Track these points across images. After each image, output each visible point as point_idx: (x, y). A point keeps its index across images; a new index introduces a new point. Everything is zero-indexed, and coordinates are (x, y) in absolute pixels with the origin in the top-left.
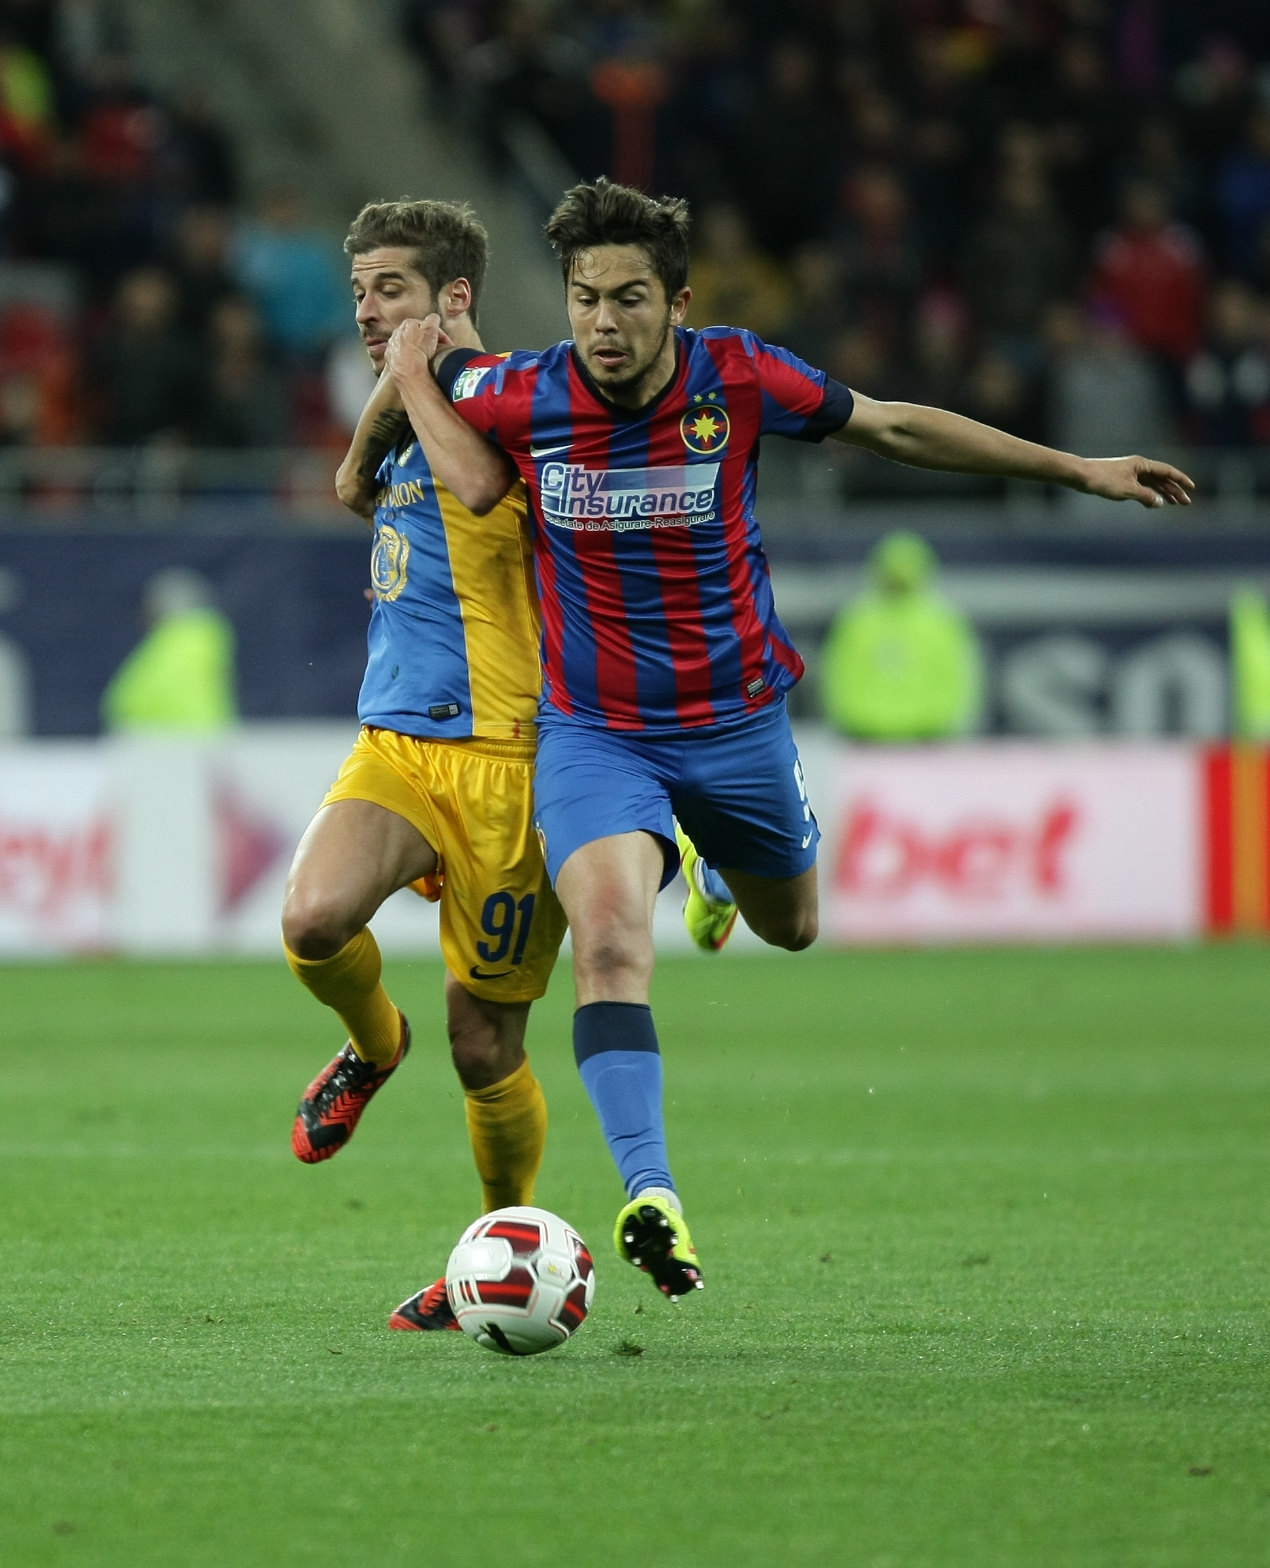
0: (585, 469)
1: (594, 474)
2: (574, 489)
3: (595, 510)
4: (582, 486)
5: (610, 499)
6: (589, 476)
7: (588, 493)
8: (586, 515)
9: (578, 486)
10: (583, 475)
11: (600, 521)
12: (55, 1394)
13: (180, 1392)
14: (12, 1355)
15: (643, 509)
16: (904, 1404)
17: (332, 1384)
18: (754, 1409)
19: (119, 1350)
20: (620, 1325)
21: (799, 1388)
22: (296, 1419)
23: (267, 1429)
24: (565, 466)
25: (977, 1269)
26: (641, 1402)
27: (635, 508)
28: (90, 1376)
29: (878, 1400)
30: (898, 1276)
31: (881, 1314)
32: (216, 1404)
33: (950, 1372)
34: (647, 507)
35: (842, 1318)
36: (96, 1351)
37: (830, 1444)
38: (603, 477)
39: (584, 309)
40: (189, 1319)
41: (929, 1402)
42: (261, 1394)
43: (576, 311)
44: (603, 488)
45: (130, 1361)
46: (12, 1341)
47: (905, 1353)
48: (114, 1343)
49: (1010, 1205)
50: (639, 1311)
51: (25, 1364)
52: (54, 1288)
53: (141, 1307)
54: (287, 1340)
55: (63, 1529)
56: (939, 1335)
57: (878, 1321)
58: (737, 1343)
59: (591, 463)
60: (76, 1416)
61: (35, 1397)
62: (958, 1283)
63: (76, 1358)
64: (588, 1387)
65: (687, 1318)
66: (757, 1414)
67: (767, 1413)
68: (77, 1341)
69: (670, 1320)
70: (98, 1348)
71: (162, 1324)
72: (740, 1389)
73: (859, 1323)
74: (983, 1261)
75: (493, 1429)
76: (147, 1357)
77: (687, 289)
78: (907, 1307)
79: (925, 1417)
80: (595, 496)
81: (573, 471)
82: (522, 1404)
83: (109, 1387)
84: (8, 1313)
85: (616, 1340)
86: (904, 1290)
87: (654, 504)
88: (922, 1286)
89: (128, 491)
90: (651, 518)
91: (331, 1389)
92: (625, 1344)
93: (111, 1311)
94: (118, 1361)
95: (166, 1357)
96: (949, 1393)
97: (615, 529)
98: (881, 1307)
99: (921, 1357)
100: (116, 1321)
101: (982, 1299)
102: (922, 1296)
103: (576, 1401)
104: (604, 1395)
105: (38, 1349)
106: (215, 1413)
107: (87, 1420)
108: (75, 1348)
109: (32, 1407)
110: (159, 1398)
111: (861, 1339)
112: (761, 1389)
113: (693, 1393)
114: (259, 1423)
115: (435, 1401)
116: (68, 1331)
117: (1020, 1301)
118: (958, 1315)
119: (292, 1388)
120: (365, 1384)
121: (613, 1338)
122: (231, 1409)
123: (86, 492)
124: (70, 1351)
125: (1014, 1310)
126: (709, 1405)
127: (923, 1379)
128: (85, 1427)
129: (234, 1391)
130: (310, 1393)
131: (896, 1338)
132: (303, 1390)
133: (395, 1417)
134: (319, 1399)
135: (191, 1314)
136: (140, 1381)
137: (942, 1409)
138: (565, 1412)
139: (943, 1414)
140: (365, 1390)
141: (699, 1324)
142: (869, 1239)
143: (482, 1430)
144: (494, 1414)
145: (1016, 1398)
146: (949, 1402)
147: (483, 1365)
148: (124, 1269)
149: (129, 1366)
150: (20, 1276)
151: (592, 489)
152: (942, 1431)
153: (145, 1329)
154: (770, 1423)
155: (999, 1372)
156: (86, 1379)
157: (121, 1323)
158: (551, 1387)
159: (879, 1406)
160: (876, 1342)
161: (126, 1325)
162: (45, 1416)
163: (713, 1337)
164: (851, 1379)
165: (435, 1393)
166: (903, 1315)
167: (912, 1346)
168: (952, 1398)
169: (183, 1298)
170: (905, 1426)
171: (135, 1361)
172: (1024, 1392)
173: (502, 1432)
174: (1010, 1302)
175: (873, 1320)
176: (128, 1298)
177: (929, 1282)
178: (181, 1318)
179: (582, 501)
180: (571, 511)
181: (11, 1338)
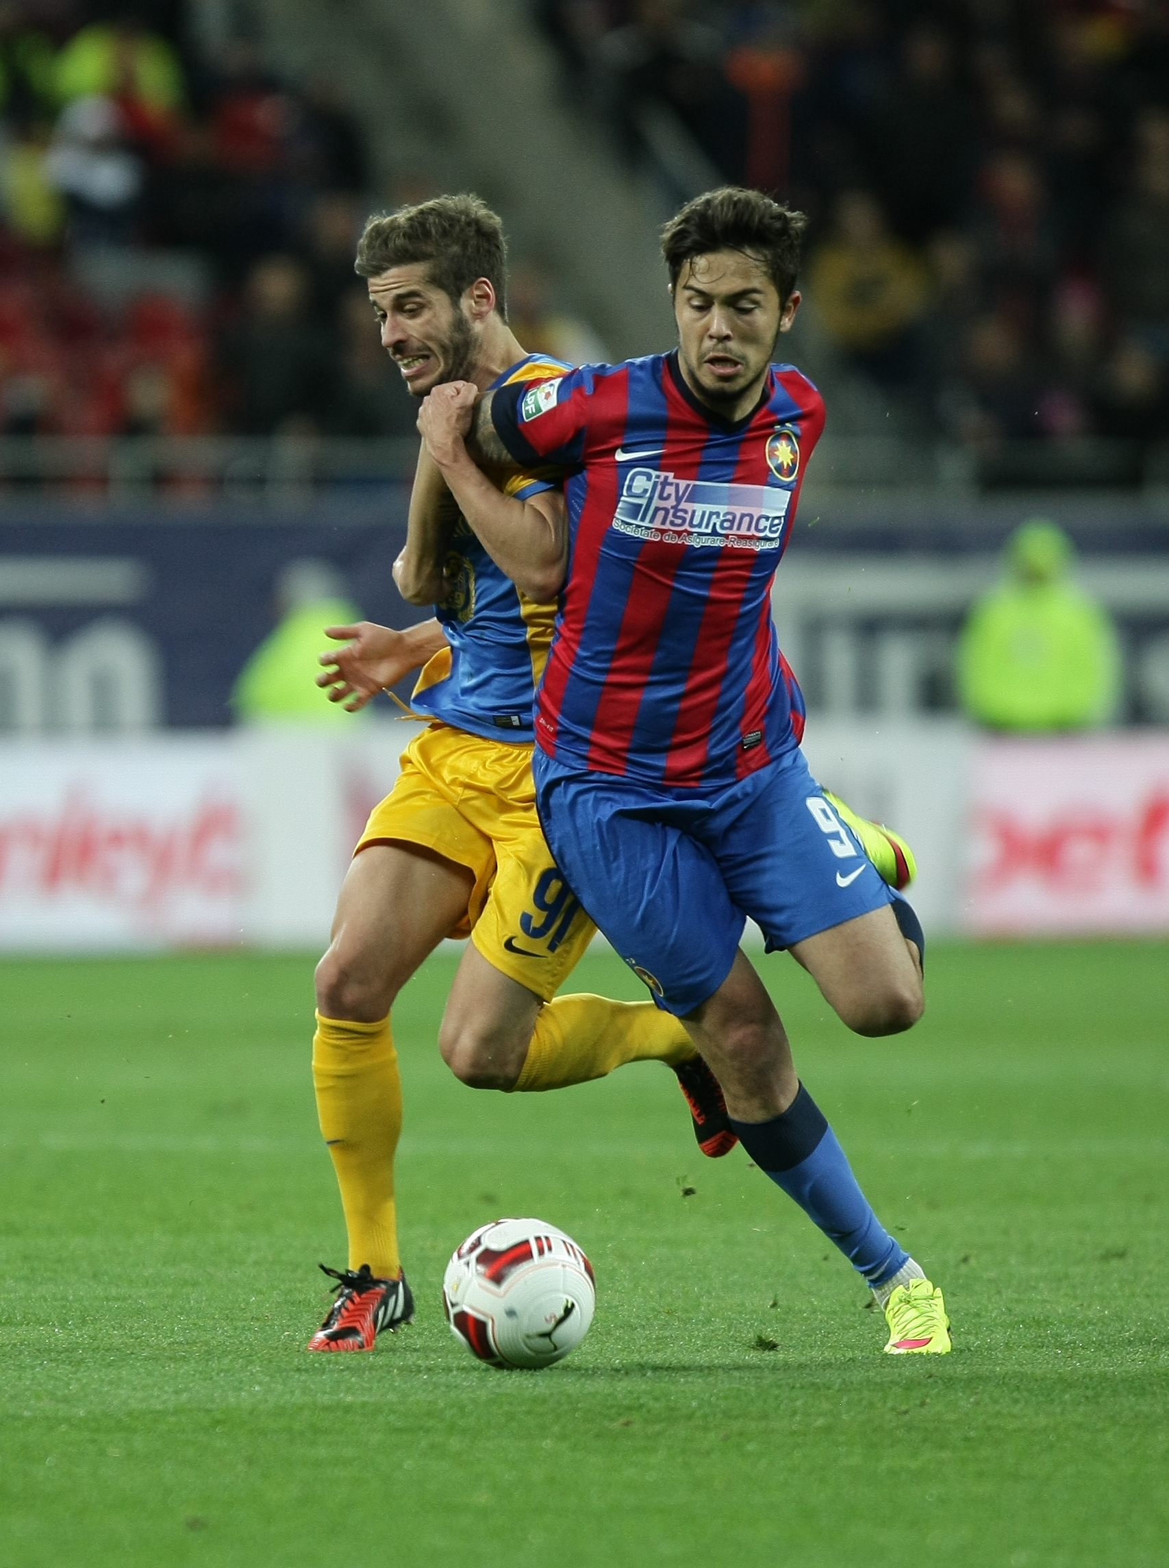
0: (675, 477)
1: (683, 484)
2: (661, 497)
3: (679, 521)
4: (669, 496)
5: (694, 512)
6: (677, 486)
7: (675, 503)
8: (667, 526)
9: (665, 495)
10: (671, 484)
11: (679, 533)
12: (186, 1389)
13: (313, 1387)
14: (143, 1350)
15: (722, 527)
16: (1041, 1398)
17: (465, 1379)
18: (889, 1405)
19: (251, 1345)
20: (756, 1320)
21: (936, 1382)
22: (429, 1414)
23: (399, 1424)
24: (654, 473)
25: (1115, 1263)
26: (777, 1397)
27: (715, 524)
28: (222, 1371)
29: (1015, 1394)
30: (1035, 1270)
31: (1018, 1309)
32: (349, 1399)
33: (1087, 1367)
34: (726, 524)
35: (979, 1312)
36: (227, 1346)
37: (967, 1439)
38: (690, 489)
39: (695, 314)
40: (321, 1313)
41: (1067, 1396)
42: (394, 1389)
43: (685, 315)
44: (688, 501)
45: (262, 1355)
46: (143, 1336)
47: (1043, 1347)
48: (246, 1339)
49: (1149, 1199)
50: (774, 1305)
51: (156, 1359)
52: (186, 1283)
53: (273, 1301)
54: (420, 1334)
55: (195, 1525)
56: (1077, 1329)
57: (1015, 1316)
58: (873, 1337)
59: (682, 471)
60: (208, 1411)
61: (166, 1392)
62: (1096, 1277)
63: (208, 1352)
64: (723, 1383)
65: (822, 1312)
66: (893, 1409)
67: (904, 1408)
68: (208, 1336)
69: (805, 1315)
70: (230, 1342)
71: (295, 1319)
72: (876, 1384)
73: (996, 1318)
74: (1121, 1255)
75: (627, 1424)
76: (278, 1352)
77: (797, 294)
78: (1044, 1301)
79: (1062, 1413)
80: (680, 507)
81: (662, 479)
82: (656, 1399)
83: (241, 1382)
84: (140, 1308)
85: (751, 1335)
86: (1041, 1285)
87: (732, 522)
88: (1060, 1280)
89: (259, 481)
90: (727, 536)
91: (465, 1384)
92: (760, 1338)
93: (243, 1306)
94: (250, 1356)
95: (299, 1351)
96: (1087, 1388)
97: (692, 544)
98: (1018, 1301)
99: (1060, 1352)
100: (248, 1315)
101: (1119, 1293)
102: (1058, 1290)
103: (711, 1396)
104: (739, 1390)
105: (169, 1344)
106: (348, 1409)
107: (219, 1416)
108: (207, 1343)
109: (164, 1402)
110: (292, 1392)
111: (998, 1333)
112: (897, 1384)
113: (829, 1388)
114: (392, 1418)
115: (569, 1396)
116: (200, 1326)
117: (1158, 1295)
118: (1096, 1309)
119: (425, 1383)
120: (499, 1379)
121: (748, 1332)
122: (364, 1404)
123: (217, 482)
124: (202, 1346)
125: (1152, 1304)
126: (845, 1399)
127: (1060, 1373)
128: (218, 1422)
129: (367, 1385)
130: (443, 1389)
131: (1033, 1333)
132: (436, 1386)
133: (528, 1413)
134: (452, 1394)
135: (323, 1309)
136: (272, 1376)
137: (1079, 1404)
138: (700, 1407)
139: (1081, 1409)
140: (499, 1386)
141: (835, 1319)
142: (1006, 1232)
143: (616, 1425)
144: (629, 1408)
145: (1154, 1394)
146: (1087, 1398)
147: (617, 1359)
148: (256, 1263)
149: (262, 1361)
150: (151, 1271)
151: (679, 500)
152: (1079, 1426)
153: (278, 1324)
154: (907, 1417)
155: (1138, 1367)
156: (218, 1374)
157: (253, 1318)
158: (686, 1382)
159: (1016, 1401)
160: (1013, 1337)
161: (258, 1319)
162: (175, 1412)
163: (849, 1332)
164: (988, 1374)
165: (570, 1389)
166: (1040, 1310)
167: (1049, 1341)
168: (1090, 1393)
169: (315, 1292)
170: (1042, 1421)
171: (267, 1356)
172: (1162, 1387)
173: (636, 1427)
174: (1148, 1296)
175: (1010, 1315)
176: (260, 1292)
177: (1066, 1276)
178: (313, 1313)
179: (667, 511)
180: (652, 521)
181: (143, 1333)
